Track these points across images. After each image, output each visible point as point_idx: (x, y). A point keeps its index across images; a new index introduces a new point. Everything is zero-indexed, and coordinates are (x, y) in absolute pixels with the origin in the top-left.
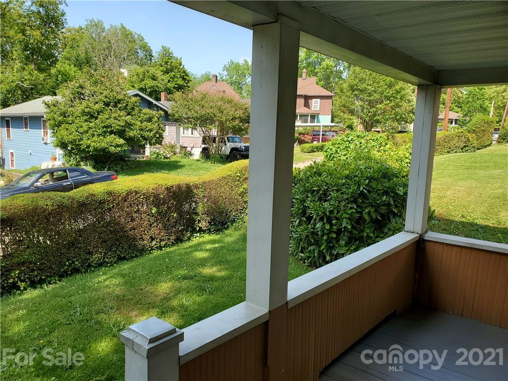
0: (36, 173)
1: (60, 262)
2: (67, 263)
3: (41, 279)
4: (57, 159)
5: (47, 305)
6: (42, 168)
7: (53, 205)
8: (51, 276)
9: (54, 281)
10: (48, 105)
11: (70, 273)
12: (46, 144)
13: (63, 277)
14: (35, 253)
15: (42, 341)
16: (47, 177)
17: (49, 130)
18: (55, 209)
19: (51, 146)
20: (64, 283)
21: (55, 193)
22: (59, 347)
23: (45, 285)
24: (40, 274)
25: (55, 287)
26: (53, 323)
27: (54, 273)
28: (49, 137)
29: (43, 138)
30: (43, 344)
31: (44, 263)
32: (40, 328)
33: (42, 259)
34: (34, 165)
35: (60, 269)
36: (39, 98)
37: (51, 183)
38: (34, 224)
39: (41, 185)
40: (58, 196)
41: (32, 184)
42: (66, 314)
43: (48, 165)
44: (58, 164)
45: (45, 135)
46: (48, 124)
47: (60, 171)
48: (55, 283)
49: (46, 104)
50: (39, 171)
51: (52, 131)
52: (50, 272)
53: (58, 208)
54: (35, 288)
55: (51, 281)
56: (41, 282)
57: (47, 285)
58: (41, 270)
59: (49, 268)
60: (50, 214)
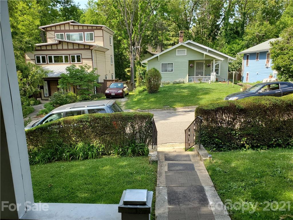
0: (260, 85)
1: (269, 138)
2: (274, 140)
3: (257, 145)
4: (273, 77)
5: (260, 161)
6: (263, 82)
7: (270, 104)
8: (263, 145)
9: (264, 148)
10: (272, 44)
11: (274, 146)
12: (267, 68)
13: (270, 147)
14: (256, 130)
15: (256, 180)
16: (266, 87)
17: (270, 60)
18: (271, 107)
19: (270, 69)
20: (270, 151)
21: (272, 97)
22: (265, 187)
23: (259, 149)
24: (257, 142)
25: (265, 152)
26: (263, 172)
27: (265, 144)
28: (269, 64)
29: (266, 64)
30: (257, 182)
31: (260, 137)
32: (255, 172)
33: (260, 134)
34: (259, 80)
35: (269, 142)
36: (267, 40)
37: (268, 91)
38: (258, 114)
39: (262, 92)
40: (274, 99)
41: (257, 91)
42: (272, 170)
43: (267, 80)
44: (273, 79)
45: (268, 62)
46: (270, 56)
47: (274, 84)
48: (265, 149)
49: (271, 44)
50: (262, 84)
51: (272, 60)
52: (263, 143)
53: (273, 106)
54: (254, 149)
55: (263, 147)
56: (257, 147)
57: (260, 150)
58: (258, 140)
59: (263, 140)
60: (267, 109)
